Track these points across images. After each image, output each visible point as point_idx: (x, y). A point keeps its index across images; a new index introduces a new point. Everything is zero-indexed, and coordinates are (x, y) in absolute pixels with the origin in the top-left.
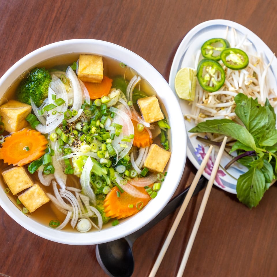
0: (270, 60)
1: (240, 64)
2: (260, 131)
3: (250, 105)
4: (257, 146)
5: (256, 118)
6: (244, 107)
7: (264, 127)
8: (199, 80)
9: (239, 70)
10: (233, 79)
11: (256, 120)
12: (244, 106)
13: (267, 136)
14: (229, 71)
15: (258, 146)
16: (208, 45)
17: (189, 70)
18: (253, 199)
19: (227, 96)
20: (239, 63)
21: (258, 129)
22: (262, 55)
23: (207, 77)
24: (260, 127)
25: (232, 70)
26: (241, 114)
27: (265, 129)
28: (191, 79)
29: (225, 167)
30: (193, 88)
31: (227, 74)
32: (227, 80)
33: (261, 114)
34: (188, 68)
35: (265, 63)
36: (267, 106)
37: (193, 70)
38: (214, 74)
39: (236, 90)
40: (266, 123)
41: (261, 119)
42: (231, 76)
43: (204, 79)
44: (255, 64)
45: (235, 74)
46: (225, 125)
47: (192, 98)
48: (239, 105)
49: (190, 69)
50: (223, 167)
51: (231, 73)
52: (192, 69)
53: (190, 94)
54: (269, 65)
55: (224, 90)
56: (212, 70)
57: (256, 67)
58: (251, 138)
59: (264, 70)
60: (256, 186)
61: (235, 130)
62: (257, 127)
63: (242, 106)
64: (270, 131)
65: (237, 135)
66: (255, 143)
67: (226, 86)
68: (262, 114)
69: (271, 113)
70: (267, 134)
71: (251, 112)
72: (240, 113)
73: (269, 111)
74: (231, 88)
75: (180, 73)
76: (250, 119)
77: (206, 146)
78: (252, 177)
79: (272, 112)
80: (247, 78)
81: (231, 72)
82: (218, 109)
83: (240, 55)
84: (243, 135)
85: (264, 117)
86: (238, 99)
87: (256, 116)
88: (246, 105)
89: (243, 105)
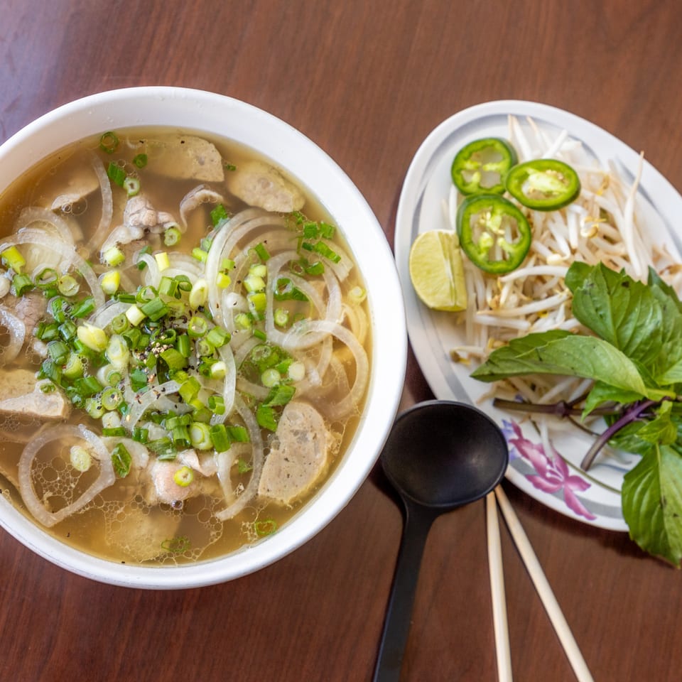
0: (635, 172)
1: (561, 193)
2: (648, 348)
3: (605, 283)
4: (649, 384)
5: (630, 318)
6: (590, 294)
7: (654, 334)
8: (467, 252)
9: (562, 210)
10: (552, 237)
11: (630, 320)
12: (590, 290)
13: (670, 358)
14: (538, 217)
15: (651, 384)
16: (466, 159)
17: (436, 235)
18: (675, 536)
19: (547, 279)
20: (557, 191)
21: (641, 343)
22: (611, 163)
23: (485, 240)
24: (645, 338)
25: (544, 214)
26: (590, 314)
27: (659, 339)
28: (448, 256)
29: (582, 465)
30: (456, 277)
31: (535, 224)
32: (538, 239)
33: (640, 302)
34: (436, 231)
35: (625, 182)
36: (655, 286)
37: (447, 235)
38: (501, 228)
39: (565, 258)
40: (658, 322)
41: (643, 314)
42: (545, 228)
43: (479, 247)
44: (600, 189)
45: (554, 221)
46: (554, 344)
47: (461, 302)
48: (578, 291)
49: (440, 234)
50: (578, 465)
51: (545, 222)
52: (444, 231)
53: (453, 292)
54: (635, 184)
55: (535, 265)
56: (493, 220)
57: (603, 195)
58: (626, 365)
59: (625, 199)
60: (674, 498)
61: (582, 354)
62: (638, 340)
63: (585, 292)
64: (676, 344)
65: (590, 366)
66: (643, 379)
67: (539, 256)
68: (642, 303)
69: (668, 300)
70: (668, 354)
71: (611, 304)
72: (586, 314)
73: (664, 297)
74: (552, 258)
75: (417, 246)
76: (614, 322)
77: (522, 422)
78: (656, 476)
79: (670, 297)
80: (586, 222)
81: (543, 218)
82: (532, 318)
83: (554, 172)
84: (604, 360)
85: (649, 310)
86: (574, 280)
87: (629, 311)
88: (595, 286)
89: (588, 289)
